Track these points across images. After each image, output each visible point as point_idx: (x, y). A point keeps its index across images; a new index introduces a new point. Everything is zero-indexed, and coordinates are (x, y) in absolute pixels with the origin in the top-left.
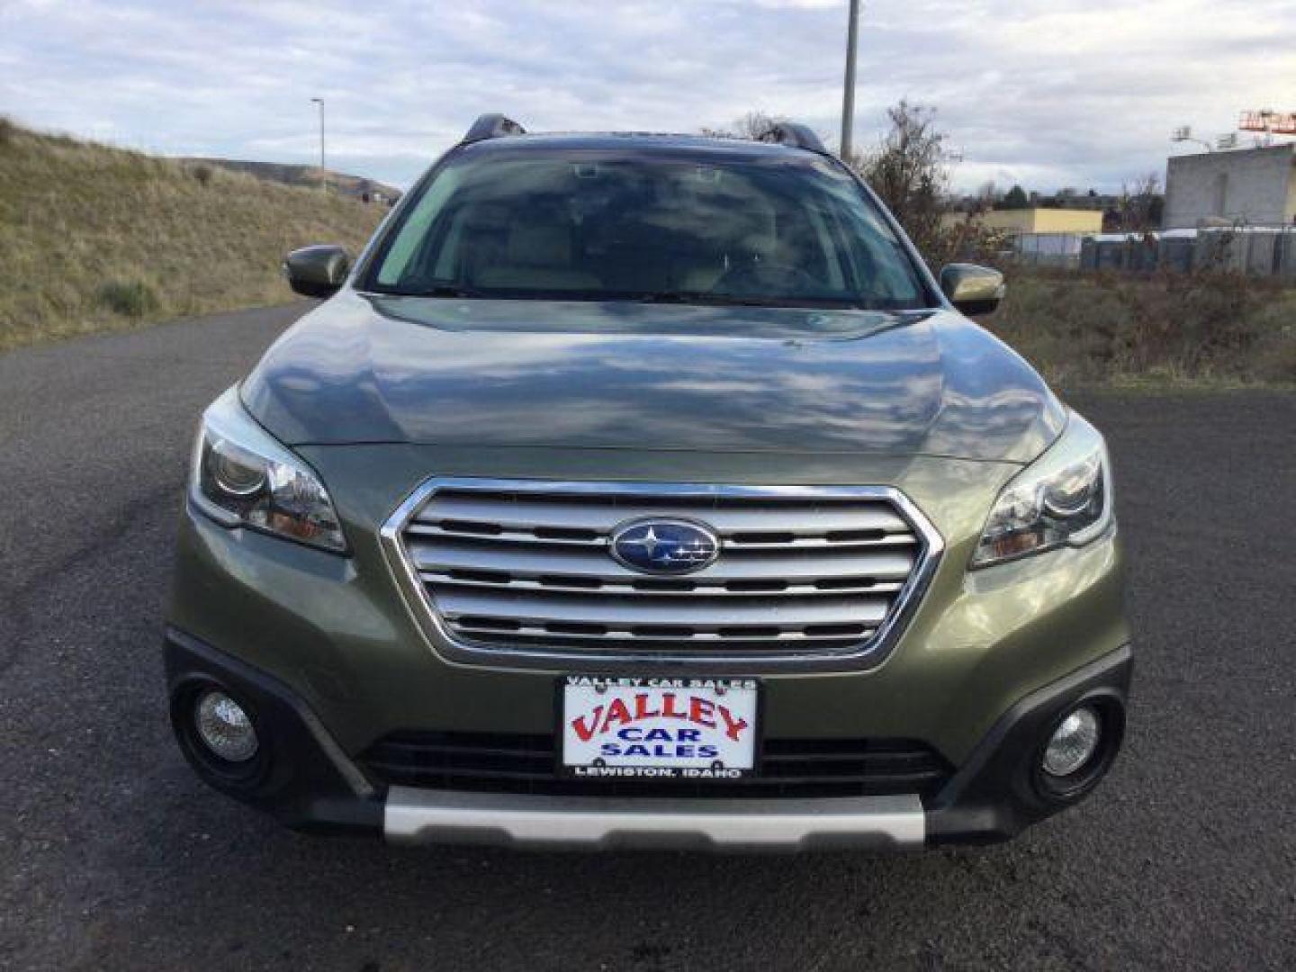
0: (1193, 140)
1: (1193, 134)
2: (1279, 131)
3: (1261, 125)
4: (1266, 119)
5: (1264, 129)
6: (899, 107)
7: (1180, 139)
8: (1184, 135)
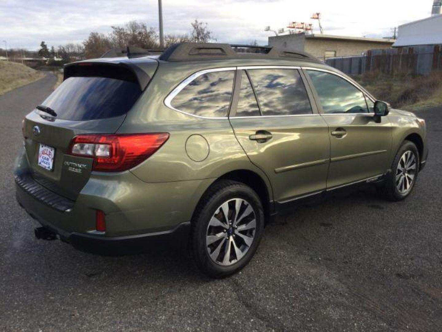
0: (271, 31)
1: (271, 29)
2: (298, 28)
3: (293, 26)
4: (294, 24)
5: (294, 27)
6: (195, 22)
7: (267, 30)
8: (268, 29)
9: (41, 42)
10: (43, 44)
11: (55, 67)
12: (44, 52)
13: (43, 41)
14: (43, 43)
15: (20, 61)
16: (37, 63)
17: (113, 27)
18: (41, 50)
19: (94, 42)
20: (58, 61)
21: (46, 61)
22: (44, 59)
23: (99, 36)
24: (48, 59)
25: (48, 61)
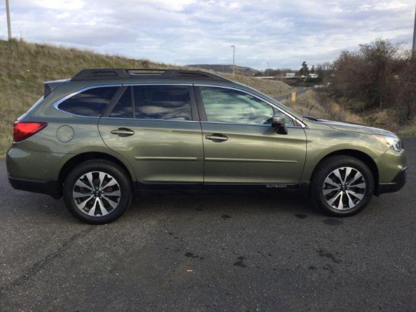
9: (303, 62)
10: (304, 64)
11: (311, 84)
12: (304, 70)
13: (305, 61)
14: (304, 62)
15: (279, 79)
16: (296, 80)
17: (360, 45)
18: (302, 69)
19: (344, 60)
20: (314, 78)
21: (304, 78)
22: (303, 76)
23: (350, 55)
24: (306, 76)
25: (306, 78)
